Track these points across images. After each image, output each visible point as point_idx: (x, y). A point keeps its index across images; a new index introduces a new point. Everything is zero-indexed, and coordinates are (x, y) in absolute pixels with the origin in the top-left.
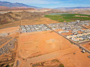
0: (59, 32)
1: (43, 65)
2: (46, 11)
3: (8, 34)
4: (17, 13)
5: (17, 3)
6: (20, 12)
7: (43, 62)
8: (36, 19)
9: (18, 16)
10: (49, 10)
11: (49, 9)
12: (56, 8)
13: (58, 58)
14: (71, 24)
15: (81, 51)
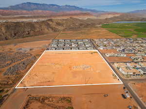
0: (106, 55)
1: (44, 101)
2: (110, 16)
3: (31, 50)
4: (59, 21)
5: (66, 5)
6: (63, 20)
7: (47, 98)
8: (83, 31)
9: (60, 25)
10: (116, 15)
11: (117, 13)
12: (132, 12)
13: (73, 97)
14: (142, 43)
15: (122, 95)
